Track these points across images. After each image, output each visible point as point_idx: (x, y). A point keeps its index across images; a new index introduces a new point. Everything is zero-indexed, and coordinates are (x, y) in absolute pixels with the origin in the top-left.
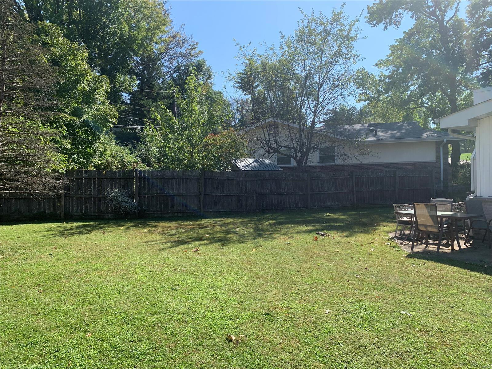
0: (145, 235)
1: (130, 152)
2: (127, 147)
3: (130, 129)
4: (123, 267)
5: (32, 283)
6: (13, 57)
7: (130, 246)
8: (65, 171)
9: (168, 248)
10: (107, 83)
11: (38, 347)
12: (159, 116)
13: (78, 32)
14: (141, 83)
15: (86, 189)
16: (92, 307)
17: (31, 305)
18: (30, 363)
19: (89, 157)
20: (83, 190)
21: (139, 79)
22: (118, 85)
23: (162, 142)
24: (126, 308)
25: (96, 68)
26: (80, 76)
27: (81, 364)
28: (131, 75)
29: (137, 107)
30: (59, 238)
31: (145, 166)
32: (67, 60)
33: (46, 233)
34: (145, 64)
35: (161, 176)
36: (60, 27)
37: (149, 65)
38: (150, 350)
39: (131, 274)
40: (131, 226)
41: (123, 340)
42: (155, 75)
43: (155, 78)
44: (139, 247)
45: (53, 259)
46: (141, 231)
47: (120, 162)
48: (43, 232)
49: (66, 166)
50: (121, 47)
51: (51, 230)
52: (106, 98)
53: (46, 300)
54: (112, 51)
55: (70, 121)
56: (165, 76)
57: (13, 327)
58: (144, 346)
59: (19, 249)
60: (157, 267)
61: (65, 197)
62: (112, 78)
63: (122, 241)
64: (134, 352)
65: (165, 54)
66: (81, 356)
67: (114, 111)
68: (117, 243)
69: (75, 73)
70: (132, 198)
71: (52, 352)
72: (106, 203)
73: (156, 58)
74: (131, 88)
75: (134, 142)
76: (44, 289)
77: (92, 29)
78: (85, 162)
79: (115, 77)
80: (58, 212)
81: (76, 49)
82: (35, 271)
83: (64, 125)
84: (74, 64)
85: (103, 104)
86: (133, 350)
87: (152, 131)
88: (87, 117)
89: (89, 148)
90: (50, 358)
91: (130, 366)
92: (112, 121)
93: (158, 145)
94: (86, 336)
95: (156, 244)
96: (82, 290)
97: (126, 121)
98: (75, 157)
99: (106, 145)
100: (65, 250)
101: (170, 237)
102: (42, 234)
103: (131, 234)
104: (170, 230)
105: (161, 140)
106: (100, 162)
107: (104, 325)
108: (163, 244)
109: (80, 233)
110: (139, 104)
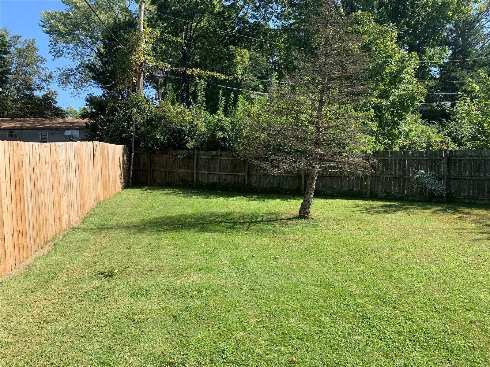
0: (455, 221)
1: (437, 131)
2: (434, 126)
3: (438, 106)
4: (431, 252)
5: (345, 252)
6: (334, 51)
7: (437, 230)
8: (372, 152)
9: (485, 240)
10: (415, 60)
11: (353, 309)
12: (478, 87)
13: (387, 14)
14: (454, 53)
15: (391, 170)
16: (400, 285)
17: (345, 271)
18: (346, 321)
19: (394, 138)
20: (389, 170)
21: (452, 49)
22: (426, 60)
23: (479, 117)
24: (436, 296)
25: (404, 46)
26: (388, 57)
27: (391, 337)
28: (443, 46)
29: (448, 81)
30: (366, 214)
31: (456, 145)
32: (376, 44)
33: (354, 209)
34: (459, 31)
35: (476, 156)
36: (371, 13)
37: (465, 30)
38: (466, 348)
39: (441, 261)
40: (438, 210)
41: (435, 328)
42: (472, 40)
43: (471, 44)
44: (448, 233)
45: (361, 234)
46: (449, 217)
47: (426, 142)
48: (352, 207)
49: (373, 148)
50: (432, 18)
51: (359, 207)
52: (414, 76)
53: (358, 269)
54: (422, 24)
55: (377, 104)
56: (485, 38)
57: (332, 286)
58: (459, 341)
59: (333, 220)
60: (471, 258)
61: (371, 176)
62: (421, 53)
63: (428, 225)
64: (448, 344)
65: (486, 12)
66: (391, 329)
67: (422, 88)
68: (422, 226)
69: (384, 55)
70: (440, 180)
71: (365, 317)
72: (411, 184)
73: (474, 20)
74: (442, 60)
75: (442, 120)
76: (355, 259)
77: (402, 6)
78: (390, 143)
79: (424, 52)
80: (365, 191)
81: (385, 31)
82: (347, 242)
83: (372, 108)
84: (383, 47)
85: (410, 82)
86: (445, 341)
87: (467, 105)
88: (394, 97)
89: (394, 129)
90: (363, 323)
91: (443, 357)
92: (419, 99)
93: (474, 121)
94: (396, 312)
95: (469, 232)
96: (389, 267)
97: (434, 97)
98: (381, 138)
99: (411, 125)
100: (372, 226)
101: (487, 227)
102: (351, 209)
103: (438, 219)
104: (486, 219)
105: (478, 115)
106: (405, 143)
107: (412, 307)
108: (478, 234)
109: (385, 212)
110: (451, 78)
